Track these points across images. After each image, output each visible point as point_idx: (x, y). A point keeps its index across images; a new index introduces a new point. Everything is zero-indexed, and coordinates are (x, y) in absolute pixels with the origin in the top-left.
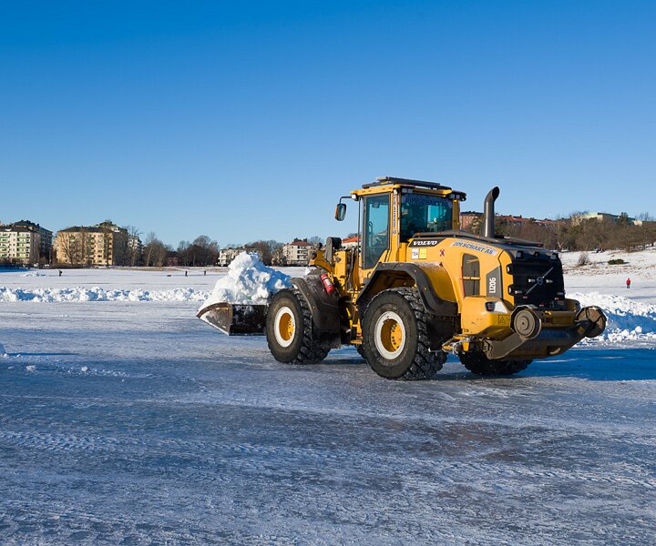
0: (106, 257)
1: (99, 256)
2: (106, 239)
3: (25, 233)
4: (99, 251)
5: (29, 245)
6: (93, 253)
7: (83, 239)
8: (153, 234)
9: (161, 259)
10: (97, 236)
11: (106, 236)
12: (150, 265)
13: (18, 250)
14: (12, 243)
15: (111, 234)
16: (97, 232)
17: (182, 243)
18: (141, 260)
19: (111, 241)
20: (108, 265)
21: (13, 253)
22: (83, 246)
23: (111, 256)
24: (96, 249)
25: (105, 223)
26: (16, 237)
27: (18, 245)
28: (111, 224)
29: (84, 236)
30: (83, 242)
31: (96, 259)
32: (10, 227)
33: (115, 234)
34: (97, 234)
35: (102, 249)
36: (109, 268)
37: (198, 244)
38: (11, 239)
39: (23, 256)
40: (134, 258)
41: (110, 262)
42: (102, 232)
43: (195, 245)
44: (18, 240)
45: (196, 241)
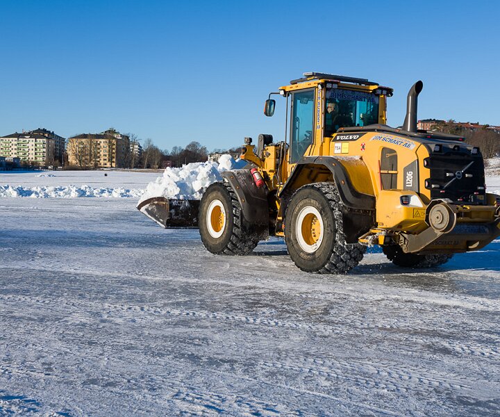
0: (110, 160)
1: (105, 160)
2: (110, 144)
3: (41, 140)
4: (105, 155)
5: (45, 150)
6: (99, 157)
7: (91, 145)
8: (149, 141)
9: (156, 162)
11: (110, 142)
12: (148, 168)
13: (36, 154)
14: (31, 148)
15: (114, 141)
16: (103, 138)
17: (175, 148)
18: (140, 163)
19: (114, 147)
20: (112, 167)
21: (31, 157)
22: (91, 151)
23: (114, 160)
24: (102, 153)
25: (109, 131)
26: (34, 143)
27: (36, 149)
28: (114, 132)
29: (91, 142)
30: (91, 148)
31: (102, 162)
32: (29, 134)
33: (118, 140)
34: (102, 141)
35: (107, 154)
36: (112, 170)
37: (190, 149)
38: (29, 145)
39: (40, 159)
40: (133, 161)
41: (114, 165)
42: (106, 138)
43: (187, 151)
44: (36, 145)
45: (188, 146)
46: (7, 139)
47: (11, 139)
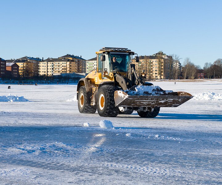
0: (160, 74)
1: (156, 74)
2: (160, 63)
4: (156, 71)
6: (152, 72)
7: (146, 63)
8: (188, 59)
9: (193, 75)
10: (155, 62)
11: (159, 61)
12: (187, 78)
15: (162, 60)
16: (154, 59)
17: (207, 64)
18: (181, 75)
19: (163, 64)
20: (161, 79)
22: (146, 68)
23: (163, 74)
24: (154, 69)
25: (159, 53)
28: (162, 54)
29: (147, 61)
30: (146, 65)
31: (154, 75)
33: (165, 60)
34: (154, 60)
35: (158, 69)
36: (162, 81)
37: (217, 64)
40: (176, 74)
41: (162, 77)
42: (157, 58)
43: (215, 66)
45: (215, 62)
46: (91, 61)
47: (93, 61)
